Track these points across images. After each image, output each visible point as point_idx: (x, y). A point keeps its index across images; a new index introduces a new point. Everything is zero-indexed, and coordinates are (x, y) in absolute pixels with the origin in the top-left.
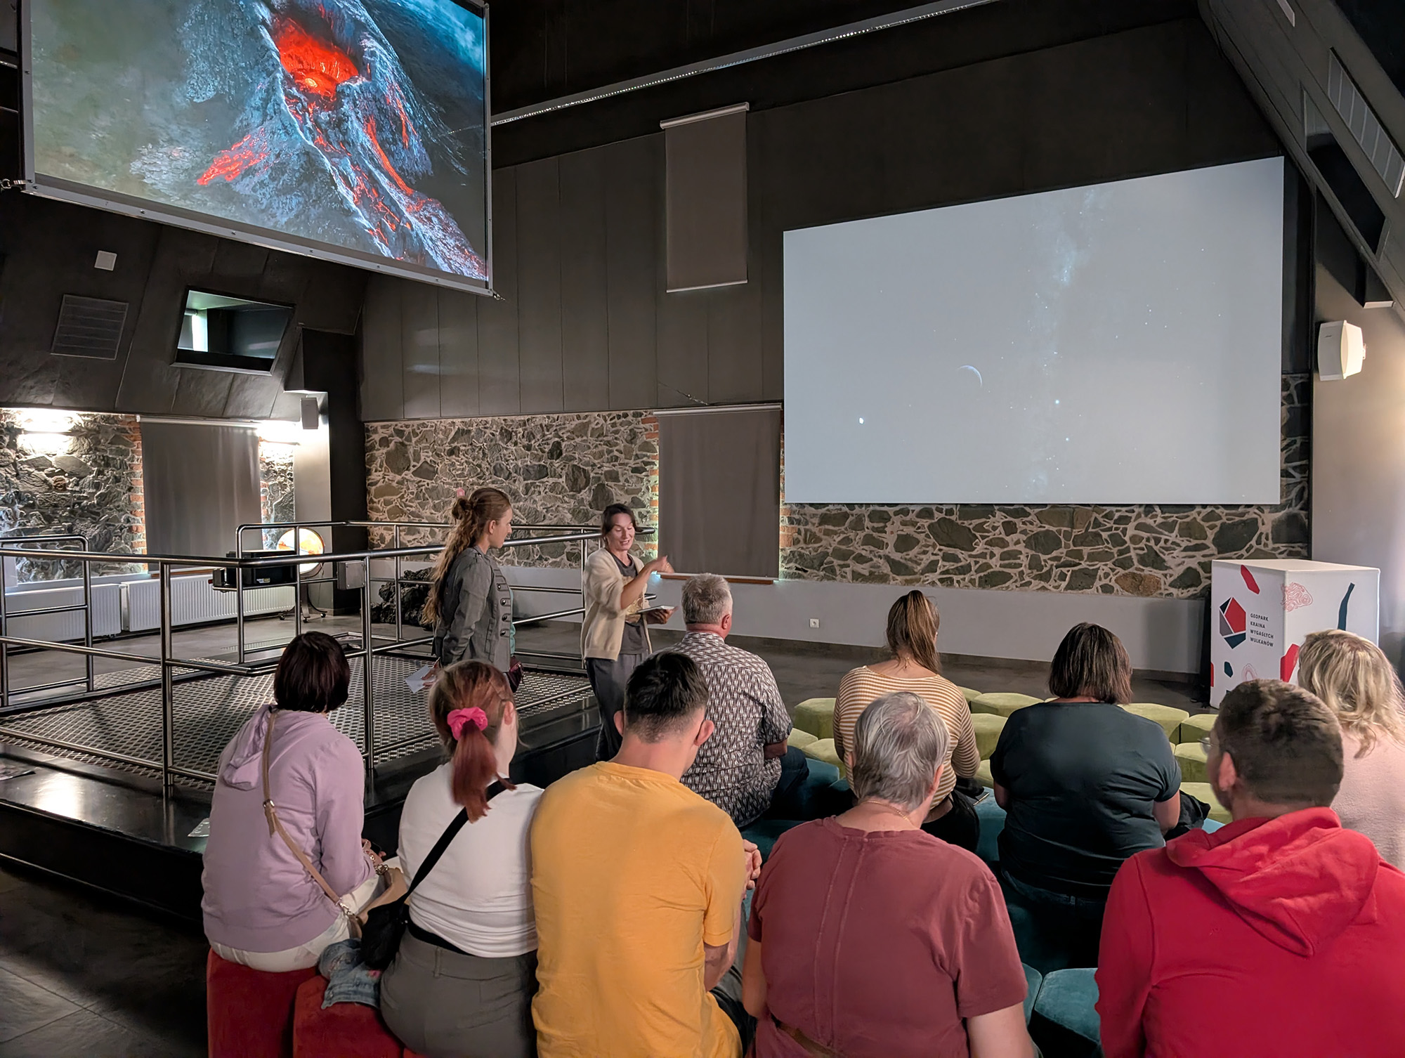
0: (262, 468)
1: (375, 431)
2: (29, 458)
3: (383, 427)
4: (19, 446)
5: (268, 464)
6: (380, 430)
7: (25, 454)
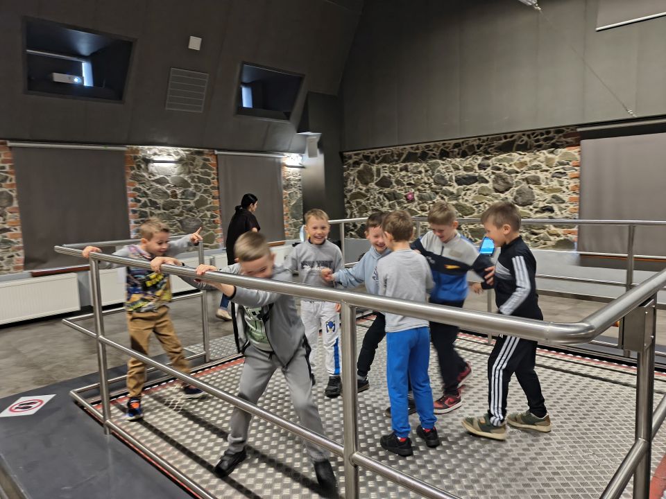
0: (284, 183)
1: (350, 158)
2: (156, 178)
3: (355, 155)
4: (150, 171)
5: (287, 180)
6: (354, 157)
7: (154, 175)
